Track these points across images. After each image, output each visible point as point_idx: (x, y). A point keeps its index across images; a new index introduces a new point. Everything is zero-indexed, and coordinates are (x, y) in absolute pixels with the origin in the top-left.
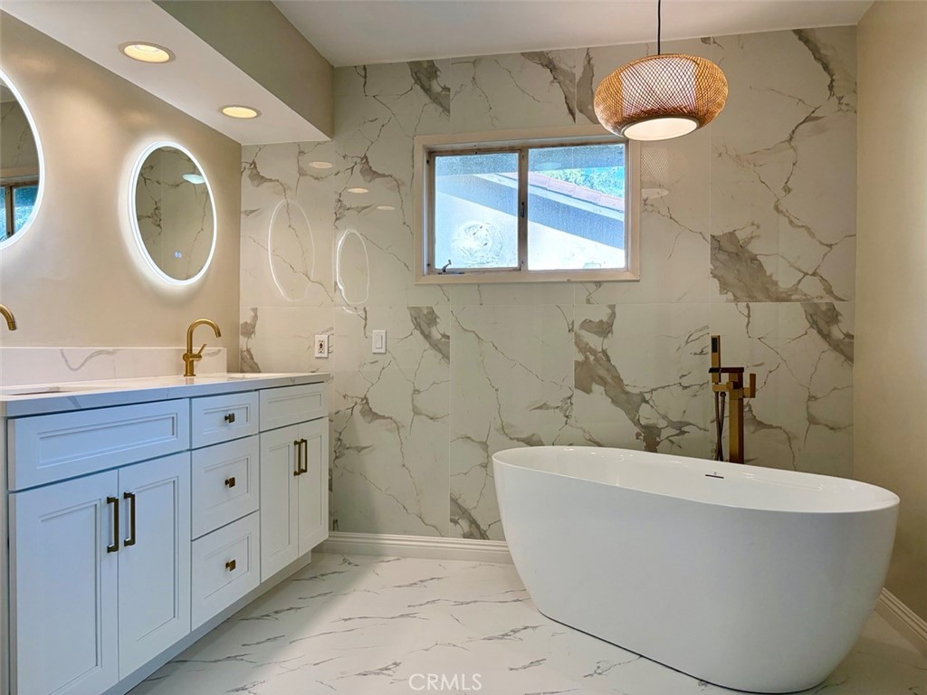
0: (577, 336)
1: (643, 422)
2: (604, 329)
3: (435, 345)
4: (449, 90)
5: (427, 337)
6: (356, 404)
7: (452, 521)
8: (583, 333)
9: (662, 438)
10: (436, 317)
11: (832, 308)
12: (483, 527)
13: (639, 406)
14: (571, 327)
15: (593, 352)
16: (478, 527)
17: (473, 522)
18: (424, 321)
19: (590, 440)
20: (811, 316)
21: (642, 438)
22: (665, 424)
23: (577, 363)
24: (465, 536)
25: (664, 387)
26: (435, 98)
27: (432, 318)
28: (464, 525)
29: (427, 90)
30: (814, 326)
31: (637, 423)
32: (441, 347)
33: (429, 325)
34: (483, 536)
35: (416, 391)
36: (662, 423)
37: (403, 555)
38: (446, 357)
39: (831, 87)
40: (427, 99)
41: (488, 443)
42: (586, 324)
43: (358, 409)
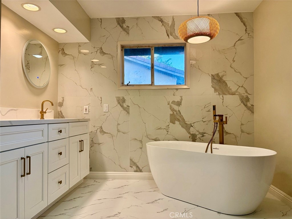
0: (170, 106)
1: (191, 133)
2: (179, 104)
3: (124, 109)
4: (129, 27)
5: (122, 106)
6: (98, 129)
7: (130, 166)
8: (172, 105)
9: (197, 138)
10: (125, 100)
11: (247, 97)
12: (141, 168)
13: (190, 128)
14: (168, 103)
15: (176, 111)
16: (139, 168)
17: (137, 167)
18: (121, 101)
19: (175, 139)
20: (241, 99)
21: (191, 138)
22: (198, 133)
23: (171, 115)
24: (135, 171)
25: (198, 122)
26: (124, 30)
27: (124, 100)
28: (135, 168)
29: (122, 27)
30: (242, 102)
31: (189, 133)
32: (127, 110)
33: (122, 102)
34: (141, 171)
35: (118, 124)
36: (197, 133)
37: (114, 178)
38: (128, 113)
39: (246, 30)
40: (122, 30)
41: (142, 141)
42: (173, 102)
43: (99, 130)
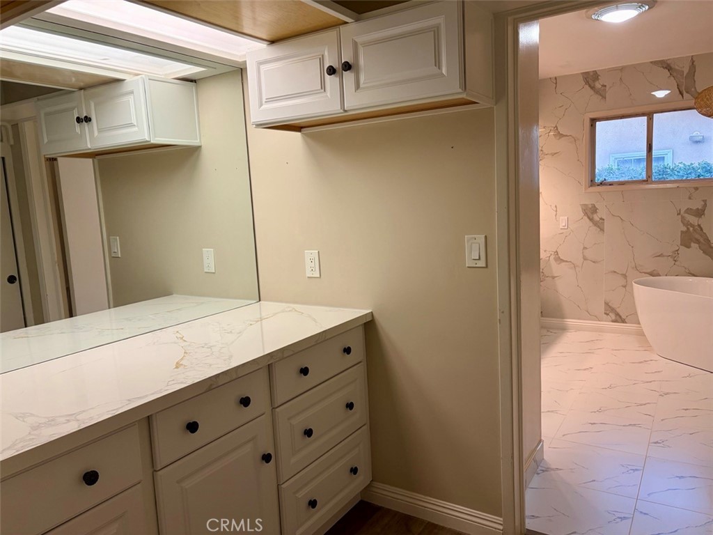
0: (682, 217)
2: (699, 213)
3: (595, 224)
4: (605, 86)
5: (592, 220)
6: (551, 255)
7: (605, 313)
8: (686, 215)
10: (597, 209)
12: (624, 317)
14: (679, 212)
15: (692, 226)
16: (620, 317)
17: (617, 314)
18: (590, 212)
19: (688, 273)
23: (682, 232)
24: (613, 321)
26: (597, 92)
27: (594, 210)
28: (613, 316)
29: (592, 88)
32: (599, 225)
33: (592, 213)
34: (624, 321)
35: (585, 248)
37: (579, 329)
38: (602, 230)
40: (592, 92)
41: (627, 275)
42: (688, 211)
43: (553, 257)
